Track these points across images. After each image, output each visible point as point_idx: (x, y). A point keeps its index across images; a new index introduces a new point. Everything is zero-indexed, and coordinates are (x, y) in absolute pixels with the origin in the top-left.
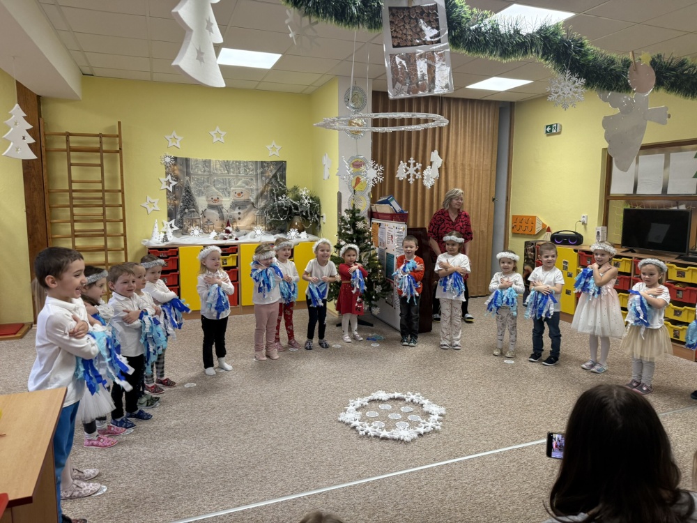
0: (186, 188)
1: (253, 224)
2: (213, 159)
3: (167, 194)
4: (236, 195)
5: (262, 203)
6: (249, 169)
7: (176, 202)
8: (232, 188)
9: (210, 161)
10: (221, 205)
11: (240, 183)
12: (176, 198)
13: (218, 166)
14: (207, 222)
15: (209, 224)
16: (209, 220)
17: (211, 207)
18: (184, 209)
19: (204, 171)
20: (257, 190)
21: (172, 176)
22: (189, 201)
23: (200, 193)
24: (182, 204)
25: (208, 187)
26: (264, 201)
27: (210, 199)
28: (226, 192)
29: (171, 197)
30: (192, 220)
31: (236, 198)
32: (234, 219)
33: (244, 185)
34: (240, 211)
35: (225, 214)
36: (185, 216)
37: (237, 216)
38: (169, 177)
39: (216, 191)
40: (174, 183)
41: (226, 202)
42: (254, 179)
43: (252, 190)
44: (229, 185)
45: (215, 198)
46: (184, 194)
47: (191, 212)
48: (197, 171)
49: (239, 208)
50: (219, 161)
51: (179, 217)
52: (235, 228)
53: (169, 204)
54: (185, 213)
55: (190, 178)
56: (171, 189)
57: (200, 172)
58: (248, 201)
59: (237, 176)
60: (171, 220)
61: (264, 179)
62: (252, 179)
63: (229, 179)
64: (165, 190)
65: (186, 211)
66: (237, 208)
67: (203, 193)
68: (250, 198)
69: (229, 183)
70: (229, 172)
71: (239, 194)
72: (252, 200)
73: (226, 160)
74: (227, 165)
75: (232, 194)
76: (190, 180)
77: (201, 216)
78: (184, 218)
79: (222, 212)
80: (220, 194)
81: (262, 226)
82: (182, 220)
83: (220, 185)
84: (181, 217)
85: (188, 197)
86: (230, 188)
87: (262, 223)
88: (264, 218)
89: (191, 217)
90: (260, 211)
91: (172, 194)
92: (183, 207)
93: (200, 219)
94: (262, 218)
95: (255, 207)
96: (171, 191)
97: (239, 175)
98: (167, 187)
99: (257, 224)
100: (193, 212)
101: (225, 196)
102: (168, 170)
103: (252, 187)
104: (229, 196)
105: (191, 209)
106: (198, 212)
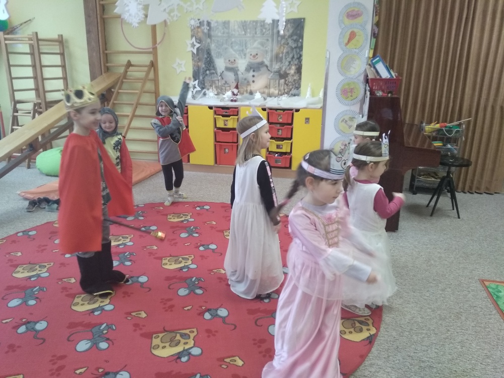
0: (207, 50)
1: (266, 87)
2: (232, 20)
3: (192, 56)
4: (251, 57)
5: (276, 67)
6: (266, 29)
7: (199, 64)
8: (248, 50)
9: (229, 22)
10: (237, 67)
11: (256, 44)
12: (199, 60)
13: (236, 27)
14: (224, 84)
15: (226, 85)
16: (226, 82)
17: (228, 69)
18: (206, 71)
19: (224, 33)
20: (272, 51)
21: (196, 39)
22: (210, 63)
23: (219, 55)
24: (204, 66)
25: (226, 49)
26: (279, 64)
27: (228, 61)
28: (242, 53)
29: (195, 59)
30: (212, 81)
31: (252, 61)
32: (248, 82)
33: (259, 46)
34: (255, 74)
35: (240, 76)
36: (206, 78)
37: (251, 79)
38: (194, 39)
39: (234, 53)
40: (198, 45)
41: (242, 64)
42: (270, 40)
43: (267, 52)
44: (246, 46)
45: (232, 60)
46: (206, 56)
47: (212, 74)
48: (218, 33)
49: (254, 71)
50: (237, 22)
51: (201, 78)
52: (249, 91)
53: (194, 65)
54: (207, 75)
55: (211, 40)
56: (195, 51)
57: (220, 34)
58: (262, 64)
59: (253, 37)
60: (196, 80)
61: (280, 39)
62: (268, 40)
63: (246, 40)
64: (191, 53)
65: (208, 72)
66: (252, 70)
67: (221, 55)
68: (265, 60)
69: (246, 44)
70: (245, 34)
71: (254, 56)
72: (267, 62)
73: (243, 20)
74: (244, 25)
75: (248, 55)
76: (211, 42)
77: (220, 78)
79: (237, 74)
80: (237, 56)
81: (275, 90)
82: (204, 81)
83: (237, 47)
84: (203, 78)
85: (208, 59)
86: (246, 49)
87: (275, 87)
88: (277, 81)
89: (211, 78)
90: (273, 74)
91: (196, 56)
92: (205, 68)
93: (218, 80)
94: (275, 81)
95: (269, 70)
96: (196, 53)
97: (256, 35)
98: (192, 49)
99: (270, 88)
100: (213, 73)
101: (241, 58)
102: (193, 32)
103: (267, 49)
104: (245, 58)
105: (212, 71)
106: (216, 74)
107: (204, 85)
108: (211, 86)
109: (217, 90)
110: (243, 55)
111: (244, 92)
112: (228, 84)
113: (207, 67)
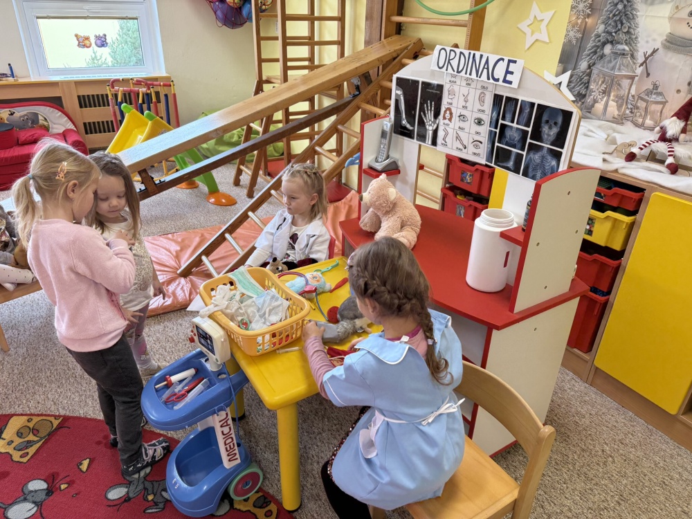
7: (589, 21)
12: (593, 9)
14: (649, 93)
15: (653, 98)
16: (656, 87)
17: (676, 43)
18: (604, 44)
22: (621, 20)
24: (601, 28)
27: (684, 14)
29: (581, 6)
30: (613, 78)
36: (598, 66)
47: (616, 55)
51: (583, 65)
53: (572, 26)
54: (602, 56)
60: (564, 71)
65: (608, 49)
77: (639, 70)
78: (595, 71)
82: (589, 75)
84: (589, 67)
85: (620, 7)
89: (613, 68)
92: (603, 37)
93: (632, 78)
100: (623, 54)
105: (620, 47)
106: (632, 56)
107: (587, 88)
109: (619, 107)
112: (660, 94)
113: (610, 33)
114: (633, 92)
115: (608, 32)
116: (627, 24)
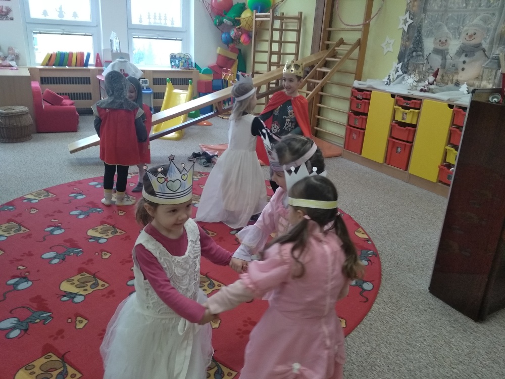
0: (418, 28)
1: (477, 78)
3: (402, 35)
4: (467, 37)
5: (497, 51)
7: (407, 43)
8: (465, 28)
10: (447, 50)
11: (476, 21)
12: (409, 39)
14: (429, 70)
15: (431, 71)
16: (431, 67)
17: (436, 51)
18: (413, 52)
19: (441, 6)
20: (495, 29)
21: (410, 14)
22: (418, 44)
23: (430, 33)
24: (412, 46)
25: (440, 26)
26: (501, 47)
27: (438, 41)
28: (457, 32)
29: (405, 38)
30: (417, 65)
31: (466, 42)
32: (457, 69)
33: (481, 23)
34: (467, 59)
35: (449, 61)
36: (411, 60)
37: (461, 66)
38: (408, 14)
39: (447, 31)
40: (410, 21)
41: (454, 46)
42: (497, 14)
43: (488, 30)
44: (463, 23)
45: (443, 40)
46: (416, 35)
47: (418, 56)
48: (434, 6)
49: (466, 56)
51: (406, 60)
52: (454, 81)
53: (402, 45)
54: (412, 57)
55: (426, 15)
56: (406, 29)
57: (436, 8)
58: (478, 47)
59: (475, 10)
60: (400, 63)
62: (494, 14)
63: (465, 15)
64: (402, 30)
65: (414, 54)
66: (464, 54)
67: (433, 33)
68: (483, 42)
69: (464, 20)
71: (471, 36)
72: (485, 45)
75: (463, 35)
76: (425, 18)
77: (425, 61)
78: (410, 62)
79: (445, 59)
80: (451, 35)
81: (489, 83)
82: (408, 64)
83: (453, 24)
84: (408, 61)
85: (418, 38)
86: (463, 27)
87: (490, 79)
88: (494, 72)
89: (417, 61)
90: (491, 62)
91: (406, 35)
92: (412, 49)
94: (491, 72)
95: (486, 55)
96: (406, 31)
97: (479, 8)
98: (404, 26)
99: (482, 80)
100: (420, 56)
101: (455, 37)
102: (408, 6)
103: (490, 26)
104: (459, 38)
105: (419, 53)
106: (423, 56)
107: (407, 69)
108: (414, 70)
109: (419, 76)
110: (457, 34)
111: (448, 81)
112: (433, 70)
113: (414, 48)
114: (424, 69)
115: (414, 47)
116: (420, 45)
